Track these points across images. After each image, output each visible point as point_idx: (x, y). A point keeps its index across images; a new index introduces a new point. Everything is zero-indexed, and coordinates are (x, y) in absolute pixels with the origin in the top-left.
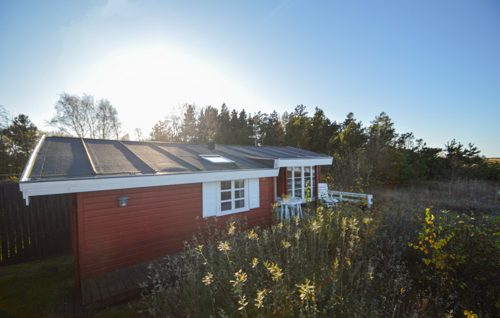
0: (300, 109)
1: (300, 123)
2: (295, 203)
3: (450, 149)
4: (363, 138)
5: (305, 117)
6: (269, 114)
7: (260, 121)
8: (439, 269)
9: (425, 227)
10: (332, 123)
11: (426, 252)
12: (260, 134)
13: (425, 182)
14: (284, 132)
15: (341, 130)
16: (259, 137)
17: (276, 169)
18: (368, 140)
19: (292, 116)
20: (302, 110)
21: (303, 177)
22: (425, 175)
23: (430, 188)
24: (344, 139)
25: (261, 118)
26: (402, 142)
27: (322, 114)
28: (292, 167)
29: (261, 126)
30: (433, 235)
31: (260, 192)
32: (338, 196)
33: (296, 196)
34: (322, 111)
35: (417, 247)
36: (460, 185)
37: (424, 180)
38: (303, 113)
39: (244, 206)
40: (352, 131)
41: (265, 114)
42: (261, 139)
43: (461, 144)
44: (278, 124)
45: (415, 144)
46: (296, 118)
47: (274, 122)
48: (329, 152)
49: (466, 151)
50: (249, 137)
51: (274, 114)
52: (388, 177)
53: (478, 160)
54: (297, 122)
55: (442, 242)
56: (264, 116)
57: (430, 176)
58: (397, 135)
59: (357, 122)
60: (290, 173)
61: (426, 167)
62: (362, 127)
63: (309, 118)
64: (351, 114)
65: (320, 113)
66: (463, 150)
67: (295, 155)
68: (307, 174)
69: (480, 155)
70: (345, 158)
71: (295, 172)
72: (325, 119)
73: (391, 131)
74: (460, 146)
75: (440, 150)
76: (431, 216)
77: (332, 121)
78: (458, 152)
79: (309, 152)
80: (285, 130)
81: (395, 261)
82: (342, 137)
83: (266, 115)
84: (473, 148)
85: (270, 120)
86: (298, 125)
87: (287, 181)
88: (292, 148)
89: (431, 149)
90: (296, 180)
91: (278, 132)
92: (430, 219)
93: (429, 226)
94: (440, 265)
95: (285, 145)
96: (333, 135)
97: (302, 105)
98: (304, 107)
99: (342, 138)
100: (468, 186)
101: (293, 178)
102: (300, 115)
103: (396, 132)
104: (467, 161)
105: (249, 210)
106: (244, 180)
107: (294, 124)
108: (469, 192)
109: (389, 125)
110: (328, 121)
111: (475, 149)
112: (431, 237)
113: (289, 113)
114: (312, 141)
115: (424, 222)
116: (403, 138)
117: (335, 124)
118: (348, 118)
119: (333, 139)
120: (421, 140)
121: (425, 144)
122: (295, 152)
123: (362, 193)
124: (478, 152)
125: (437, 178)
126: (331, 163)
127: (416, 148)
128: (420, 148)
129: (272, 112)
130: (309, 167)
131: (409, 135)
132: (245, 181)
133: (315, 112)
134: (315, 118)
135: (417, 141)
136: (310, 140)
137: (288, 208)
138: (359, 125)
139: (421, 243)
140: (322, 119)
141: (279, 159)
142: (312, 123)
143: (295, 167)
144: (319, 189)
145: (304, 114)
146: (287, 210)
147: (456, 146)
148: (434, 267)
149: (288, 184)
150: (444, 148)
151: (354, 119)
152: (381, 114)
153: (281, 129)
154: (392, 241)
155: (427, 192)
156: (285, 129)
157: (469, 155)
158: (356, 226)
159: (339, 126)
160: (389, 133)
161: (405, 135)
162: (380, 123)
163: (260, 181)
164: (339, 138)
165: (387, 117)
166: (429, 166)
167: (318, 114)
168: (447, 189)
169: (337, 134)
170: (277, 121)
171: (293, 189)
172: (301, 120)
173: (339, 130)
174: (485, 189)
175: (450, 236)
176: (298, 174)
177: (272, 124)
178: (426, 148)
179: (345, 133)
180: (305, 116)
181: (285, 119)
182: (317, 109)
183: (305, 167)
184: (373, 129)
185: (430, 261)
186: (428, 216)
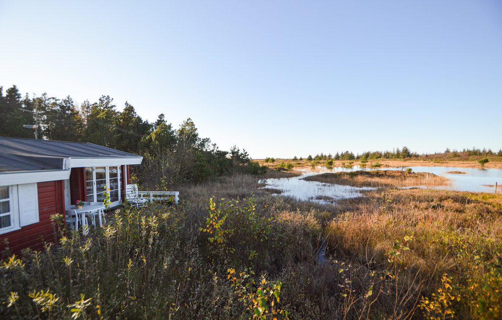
0: (106, 101)
1: (106, 117)
2: (96, 210)
3: (233, 153)
4: (173, 140)
5: (112, 111)
6: (61, 99)
7: (46, 106)
8: (220, 243)
9: (210, 213)
10: (143, 122)
11: (211, 232)
12: (47, 123)
13: (218, 178)
14: (85, 125)
15: (153, 130)
16: (44, 127)
17: (64, 170)
18: (178, 142)
19: (95, 106)
20: (109, 102)
21: (108, 179)
22: (218, 172)
23: (221, 182)
24: (156, 139)
25: (47, 102)
26: (202, 145)
27: (133, 111)
28: (92, 168)
29: (47, 113)
30: (215, 219)
31: (39, 202)
32: (148, 196)
33: (98, 201)
34: (132, 108)
35: (205, 230)
36: (238, 179)
37: (218, 176)
38: (110, 106)
39: (10, 225)
40: (163, 132)
41: (53, 98)
42: (48, 130)
43: (239, 149)
44: (75, 114)
45: (212, 148)
46: (100, 110)
47: (68, 110)
48: (140, 151)
49: (242, 154)
50: (24, 126)
51: (68, 101)
52: (192, 175)
53: (248, 160)
54: (101, 115)
55: (221, 222)
56: (53, 101)
57: (221, 173)
58: (200, 139)
59: (167, 124)
60: (89, 174)
61: (218, 165)
62: (172, 129)
63: (118, 112)
64: (162, 115)
65: (130, 109)
66: (240, 154)
67: (96, 154)
68: (113, 175)
69: (249, 157)
70: (155, 157)
71: (97, 174)
72: (136, 116)
73: (195, 136)
74: (238, 151)
75: (227, 153)
76: (213, 204)
77: (144, 120)
78: (237, 155)
79: (115, 150)
80: (85, 123)
81: (191, 246)
82: (153, 136)
83: (56, 100)
84: (245, 152)
85: (62, 107)
86: (103, 118)
87: (85, 184)
88: (93, 145)
89: (222, 152)
90: (98, 183)
91: (74, 125)
92: (212, 206)
93: (213, 212)
94: (220, 240)
95: (84, 141)
96: (144, 134)
97: (108, 96)
98: (111, 98)
99: (153, 138)
100: (242, 179)
101: (95, 180)
102: (106, 107)
103: (199, 136)
104: (243, 161)
105: (21, 228)
106: (8, 187)
107: (98, 116)
108: (242, 183)
109: (194, 130)
110: (139, 119)
111: (246, 153)
112: (214, 220)
113: (92, 103)
114: (121, 138)
115: (210, 209)
116: (203, 141)
117: (147, 123)
118: (159, 119)
119: (145, 138)
120: (215, 144)
121: (218, 148)
122: (97, 150)
123: (166, 191)
124: (248, 155)
125: (225, 174)
126: (140, 163)
127: (213, 151)
128: (215, 151)
129: (65, 98)
130: (116, 168)
131: (207, 140)
132: (10, 188)
133: (124, 107)
134: (124, 114)
135: (212, 145)
136: (119, 137)
137: (86, 216)
138: (169, 127)
139: (208, 226)
140: (133, 115)
141: (70, 158)
142: (121, 119)
143: (97, 168)
144: (127, 190)
145: (112, 107)
146: (84, 218)
147: (236, 150)
148: (217, 243)
149: (88, 188)
150: (230, 152)
151: (165, 120)
152: (188, 120)
153: (80, 121)
154: (190, 230)
155: (219, 185)
156: (86, 121)
157: (244, 157)
158: (155, 223)
159: (151, 126)
160: (193, 137)
161: (204, 139)
162: (187, 127)
163: (38, 188)
164: (151, 138)
165: (192, 123)
166: (221, 165)
167: (127, 109)
168: (230, 182)
169: (149, 134)
170: (72, 110)
171: (95, 194)
172: (107, 113)
173: (151, 130)
174: (251, 181)
175: (225, 216)
176: (101, 176)
177: (64, 113)
178: (219, 151)
179: (156, 134)
180: (113, 109)
181: (85, 109)
182: (126, 104)
183: (110, 168)
184: (182, 132)
185: (213, 238)
186: (212, 204)
